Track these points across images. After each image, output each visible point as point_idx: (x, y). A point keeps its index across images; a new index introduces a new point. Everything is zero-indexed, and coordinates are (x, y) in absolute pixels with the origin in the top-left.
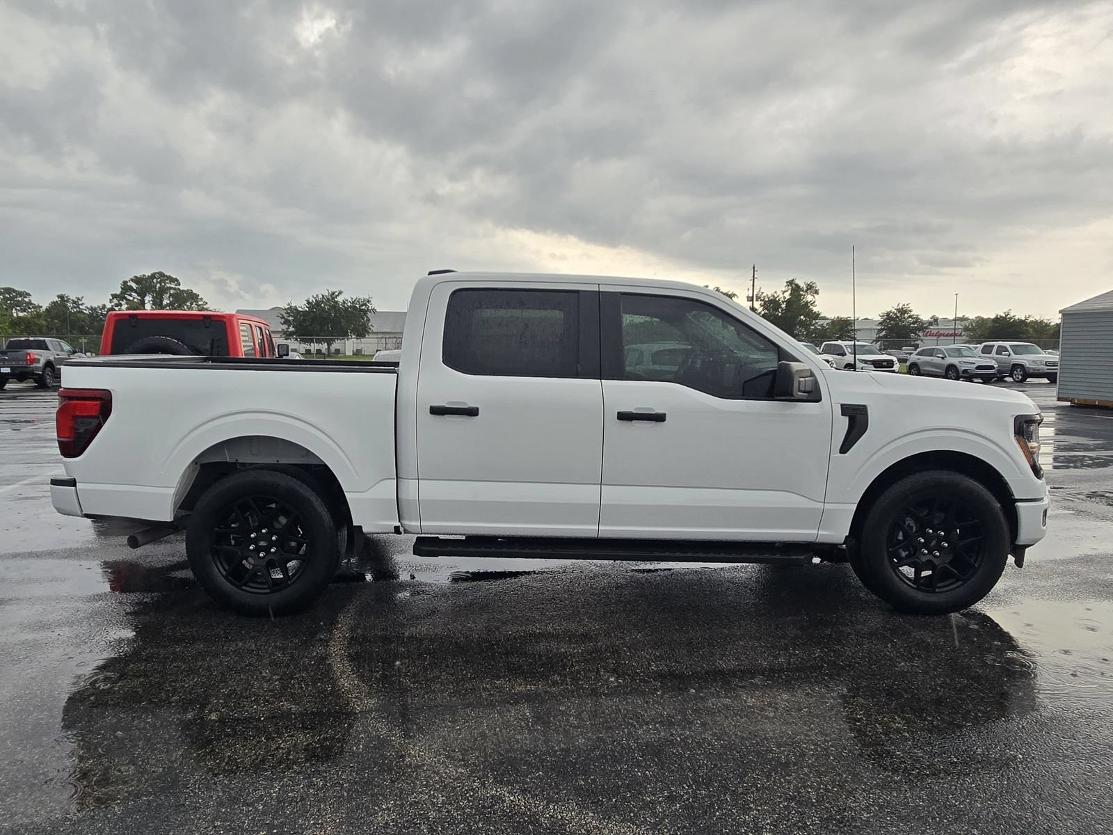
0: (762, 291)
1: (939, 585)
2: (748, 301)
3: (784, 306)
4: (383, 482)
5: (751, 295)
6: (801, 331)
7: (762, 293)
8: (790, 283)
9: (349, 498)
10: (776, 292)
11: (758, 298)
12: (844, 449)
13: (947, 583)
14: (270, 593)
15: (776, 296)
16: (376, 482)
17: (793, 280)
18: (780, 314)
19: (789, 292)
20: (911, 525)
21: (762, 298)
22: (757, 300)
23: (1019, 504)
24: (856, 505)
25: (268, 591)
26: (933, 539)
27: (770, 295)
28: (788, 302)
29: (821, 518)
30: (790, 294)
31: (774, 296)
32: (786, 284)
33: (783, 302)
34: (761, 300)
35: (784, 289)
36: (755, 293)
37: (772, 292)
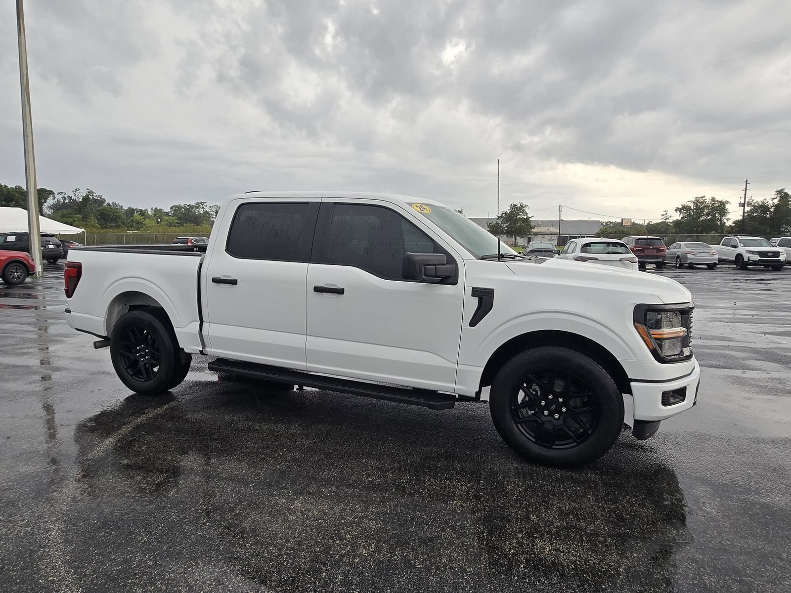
0: (753, 198)
1: (557, 443)
2: (740, 206)
3: (772, 210)
4: (193, 322)
5: (743, 202)
6: (787, 229)
7: (753, 200)
8: (780, 192)
9: (177, 332)
10: (765, 200)
11: (749, 204)
12: (473, 323)
13: (566, 442)
14: (145, 381)
15: (765, 201)
16: (188, 323)
17: (782, 190)
18: (768, 216)
19: (778, 199)
20: (537, 389)
21: (753, 204)
22: (747, 206)
23: (632, 384)
24: (483, 368)
25: (143, 380)
26: (553, 404)
27: (759, 201)
28: (777, 207)
29: (456, 376)
30: (779, 201)
31: (763, 202)
32: (775, 193)
33: (772, 207)
34: (752, 206)
35: (773, 197)
36: (746, 201)
37: (762, 199)
